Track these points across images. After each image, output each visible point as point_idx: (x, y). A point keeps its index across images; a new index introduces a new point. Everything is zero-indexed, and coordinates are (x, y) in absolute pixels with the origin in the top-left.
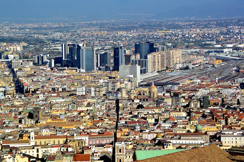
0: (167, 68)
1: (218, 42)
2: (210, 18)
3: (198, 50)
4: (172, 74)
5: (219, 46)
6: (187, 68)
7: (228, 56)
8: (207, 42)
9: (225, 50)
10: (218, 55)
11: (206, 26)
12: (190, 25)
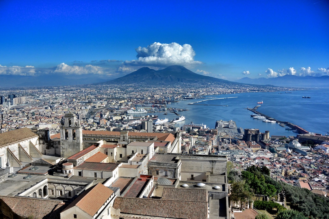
0: (20, 103)
1: (38, 94)
2: (35, 86)
3: (31, 97)
4: (22, 105)
5: (38, 95)
6: (27, 103)
7: (41, 99)
8: (34, 94)
9: (40, 97)
10: (38, 98)
11: (33, 89)
12: (28, 89)
